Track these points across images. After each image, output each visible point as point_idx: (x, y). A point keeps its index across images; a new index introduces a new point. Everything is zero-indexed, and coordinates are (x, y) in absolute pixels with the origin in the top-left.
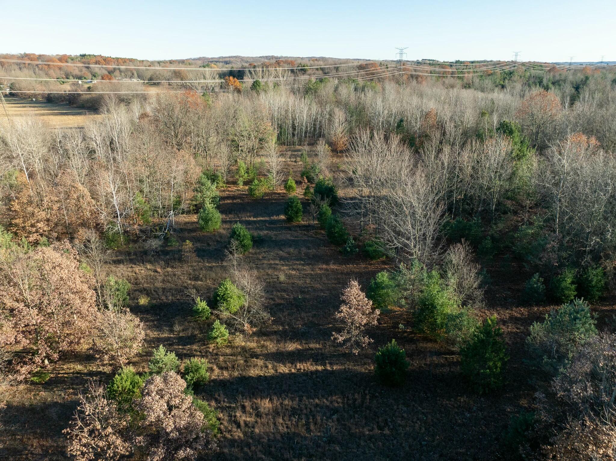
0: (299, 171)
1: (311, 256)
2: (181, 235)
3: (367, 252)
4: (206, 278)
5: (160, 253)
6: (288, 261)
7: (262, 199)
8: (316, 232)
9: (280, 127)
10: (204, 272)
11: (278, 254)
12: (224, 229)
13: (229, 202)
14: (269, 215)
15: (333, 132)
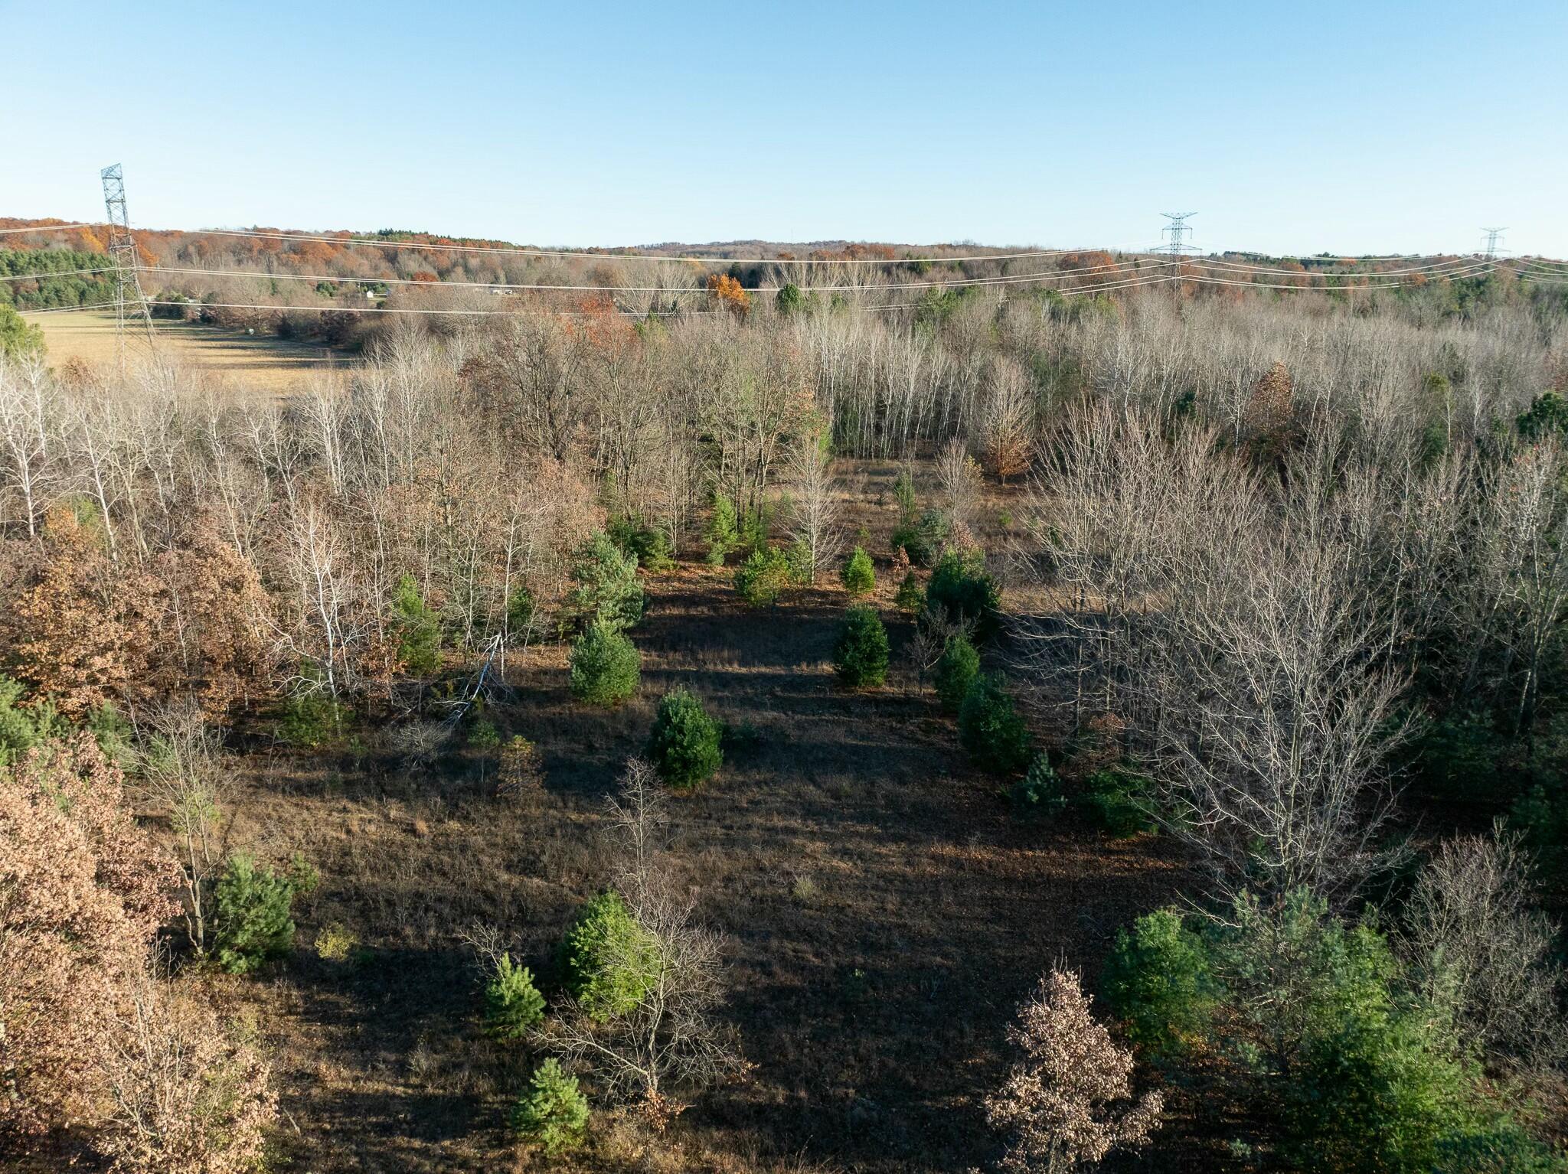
0: (888, 530)
1: (907, 809)
2: (515, 710)
3: (1095, 808)
4: (559, 866)
5: (438, 768)
6: (830, 823)
7: (772, 609)
8: (927, 723)
9: (842, 407)
10: (558, 844)
11: (799, 795)
12: (646, 697)
13: (675, 612)
14: (789, 660)
15: (988, 424)
